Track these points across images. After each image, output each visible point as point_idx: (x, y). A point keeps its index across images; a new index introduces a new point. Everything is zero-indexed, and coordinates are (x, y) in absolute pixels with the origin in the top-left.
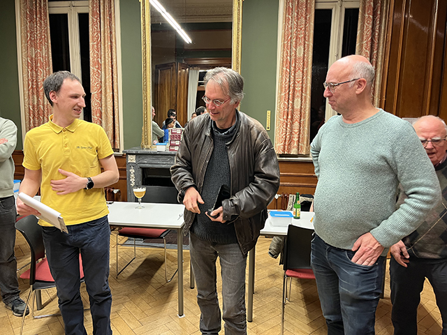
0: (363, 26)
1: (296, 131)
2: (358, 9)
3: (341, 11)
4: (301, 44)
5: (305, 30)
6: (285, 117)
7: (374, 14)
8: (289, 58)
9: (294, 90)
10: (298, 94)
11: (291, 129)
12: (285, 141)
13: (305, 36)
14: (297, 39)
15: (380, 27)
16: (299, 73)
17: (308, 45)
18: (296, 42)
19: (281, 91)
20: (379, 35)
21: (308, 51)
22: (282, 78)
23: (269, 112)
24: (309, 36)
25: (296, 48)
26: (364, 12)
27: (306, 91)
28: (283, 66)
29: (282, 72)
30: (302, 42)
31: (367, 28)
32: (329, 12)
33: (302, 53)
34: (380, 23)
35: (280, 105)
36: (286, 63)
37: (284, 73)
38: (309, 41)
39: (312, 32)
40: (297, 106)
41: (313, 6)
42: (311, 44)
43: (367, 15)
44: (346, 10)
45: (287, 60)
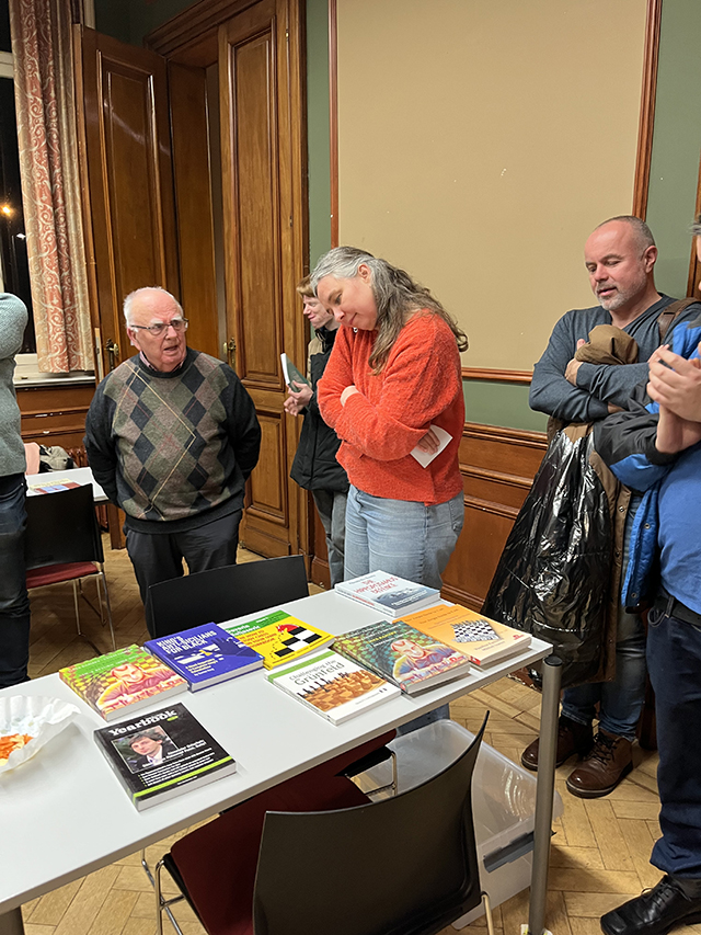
0: (26, 115)
7: (45, 97)
15: (59, 123)
20: (59, 138)
26: (24, 90)
31: (36, 121)
34: (58, 115)
43: (30, 96)
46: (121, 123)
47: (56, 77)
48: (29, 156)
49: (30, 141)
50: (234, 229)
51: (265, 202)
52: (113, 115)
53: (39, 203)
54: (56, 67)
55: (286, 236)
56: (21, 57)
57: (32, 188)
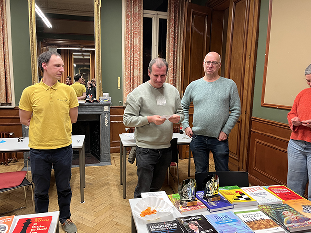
0: (169, 30)
2: (166, 20)
3: (157, 20)
4: (136, 37)
5: (138, 29)
6: (129, 81)
7: (175, 23)
9: (133, 64)
10: (136, 67)
13: (138, 32)
15: (178, 31)
16: (136, 55)
17: (140, 38)
18: (133, 35)
19: (126, 65)
20: (178, 35)
21: (140, 41)
22: (126, 57)
23: (119, 78)
24: (140, 33)
25: (133, 39)
26: (169, 22)
27: (140, 66)
28: (126, 50)
29: (126, 53)
30: (136, 36)
31: (172, 31)
32: (151, 19)
33: (137, 43)
34: (178, 29)
35: (125, 74)
36: (128, 48)
37: (127, 54)
38: (140, 36)
39: (142, 30)
40: (136, 74)
41: (142, 15)
42: (142, 38)
43: (171, 24)
44: (160, 19)
45: (128, 46)
46: (196, 30)
47: (179, 17)
48: (169, 41)
49: (169, 37)
50: (229, 60)
51: (241, 51)
52: (194, 27)
53: (170, 54)
54: (179, 15)
55: (247, 62)
56: (170, 12)
57: (169, 50)
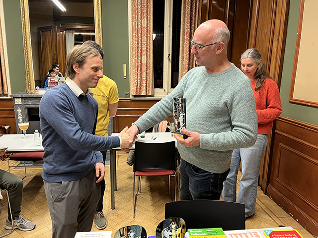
0: (185, 7)
1: (144, 79)
4: (144, 17)
5: (147, 7)
6: (136, 69)
8: (137, 27)
9: (141, 49)
10: (144, 53)
11: (141, 77)
12: (137, 86)
13: (147, 11)
14: (141, 13)
16: (144, 38)
17: (150, 18)
18: (141, 15)
19: (133, 50)
20: (195, 14)
21: (150, 22)
22: (133, 41)
23: (125, 65)
24: (150, 12)
25: (141, 19)
27: (150, 51)
28: (133, 32)
29: (133, 37)
30: (145, 15)
31: (188, 8)
33: (146, 24)
35: (132, 61)
36: (135, 31)
38: (150, 16)
39: (152, 9)
40: (144, 61)
42: (152, 18)
45: (135, 28)
48: (184, 21)
49: (185, 16)
51: (267, 30)
53: (186, 37)
55: (275, 44)
57: (184, 32)
